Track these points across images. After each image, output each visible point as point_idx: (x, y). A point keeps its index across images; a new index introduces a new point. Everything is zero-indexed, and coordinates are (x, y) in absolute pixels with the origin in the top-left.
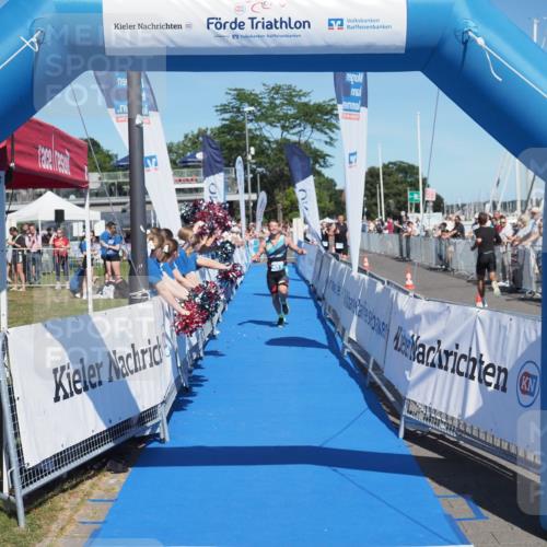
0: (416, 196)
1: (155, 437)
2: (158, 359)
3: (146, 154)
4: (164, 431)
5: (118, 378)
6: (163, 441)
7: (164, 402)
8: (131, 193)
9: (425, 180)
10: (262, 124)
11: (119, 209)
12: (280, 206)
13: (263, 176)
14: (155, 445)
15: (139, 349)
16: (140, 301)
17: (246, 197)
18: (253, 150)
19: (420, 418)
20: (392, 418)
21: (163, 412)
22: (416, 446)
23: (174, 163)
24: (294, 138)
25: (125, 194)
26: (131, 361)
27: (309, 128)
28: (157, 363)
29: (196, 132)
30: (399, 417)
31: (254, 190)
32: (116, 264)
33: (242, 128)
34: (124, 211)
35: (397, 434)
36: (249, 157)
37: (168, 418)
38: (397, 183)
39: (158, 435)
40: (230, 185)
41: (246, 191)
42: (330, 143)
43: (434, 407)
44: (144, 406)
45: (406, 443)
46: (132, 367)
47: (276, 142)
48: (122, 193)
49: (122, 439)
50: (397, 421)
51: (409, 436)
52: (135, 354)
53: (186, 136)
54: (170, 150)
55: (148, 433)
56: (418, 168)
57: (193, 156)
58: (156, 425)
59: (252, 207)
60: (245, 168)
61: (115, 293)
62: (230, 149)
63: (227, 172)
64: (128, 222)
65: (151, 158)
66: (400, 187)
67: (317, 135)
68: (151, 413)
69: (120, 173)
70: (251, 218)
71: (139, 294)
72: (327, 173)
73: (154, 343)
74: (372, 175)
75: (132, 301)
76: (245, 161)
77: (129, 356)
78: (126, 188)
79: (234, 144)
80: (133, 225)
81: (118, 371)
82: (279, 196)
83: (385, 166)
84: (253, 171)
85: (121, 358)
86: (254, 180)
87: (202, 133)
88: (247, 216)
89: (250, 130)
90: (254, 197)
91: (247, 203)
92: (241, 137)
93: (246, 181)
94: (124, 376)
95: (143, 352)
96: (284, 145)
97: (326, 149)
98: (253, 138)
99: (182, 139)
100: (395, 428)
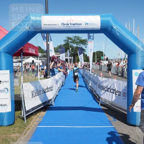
0: (103, 58)
1: (51, 105)
2: (52, 89)
3: (50, 49)
4: (53, 104)
5: (44, 93)
6: (53, 105)
7: (53, 98)
8: (47, 57)
9: (104, 54)
10: (73, 44)
11: (45, 60)
12: (76, 60)
13: (73, 54)
14: (51, 106)
15: (48, 87)
16: (49, 78)
17: (69, 58)
18: (71, 49)
19: (103, 101)
20: (98, 101)
21: (53, 100)
22: (103, 107)
23: (55, 51)
24: (79, 46)
25: (46, 57)
26: (47, 90)
27: (82, 44)
28: (52, 90)
29: (60, 45)
30: (99, 101)
31: (71, 56)
32: (44, 71)
33: (69, 44)
34: (46, 61)
35: (99, 104)
36: (70, 50)
37: (54, 101)
38: (99, 55)
39: (52, 104)
40: (66, 56)
41: (69, 57)
42: (86, 47)
43: (106, 99)
44: (49, 99)
45: (101, 106)
46: (47, 91)
47: (75, 47)
48: (45, 57)
49: (45, 105)
50: (99, 102)
51: (101, 105)
52: (48, 88)
53: (58, 46)
54: (54, 49)
55: (50, 104)
56: (103, 52)
57: (59, 50)
58: (52, 102)
59: (70, 60)
60: (69, 52)
61: (44, 77)
62: (66, 48)
63: (66, 53)
64: (46, 63)
65: (51, 50)
66: (100, 56)
67: (83, 46)
68: (51, 100)
69: (45, 53)
70: (71, 62)
71: (48, 77)
72: (85, 53)
73: (51, 86)
74: (94, 53)
75: (47, 78)
76: (69, 51)
77: (46, 89)
78: (46, 56)
79: (67, 47)
80: (47, 63)
81: (44, 92)
82: (76, 58)
83: (97, 52)
84: (71, 53)
85: (45, 89)
86: (71, 54)
87: (61, 45)
88: (70, 61)
89: (70, 45)
90: (71, 58)
91: (70, 59)
92: (69, 46)
93: (69, 55)
94: (45, 93)
95: (49, 88)
96: (77, 47)
97: (85, 48)
98: (71, 46)
99: (57, 47)
100: (99, 103)
